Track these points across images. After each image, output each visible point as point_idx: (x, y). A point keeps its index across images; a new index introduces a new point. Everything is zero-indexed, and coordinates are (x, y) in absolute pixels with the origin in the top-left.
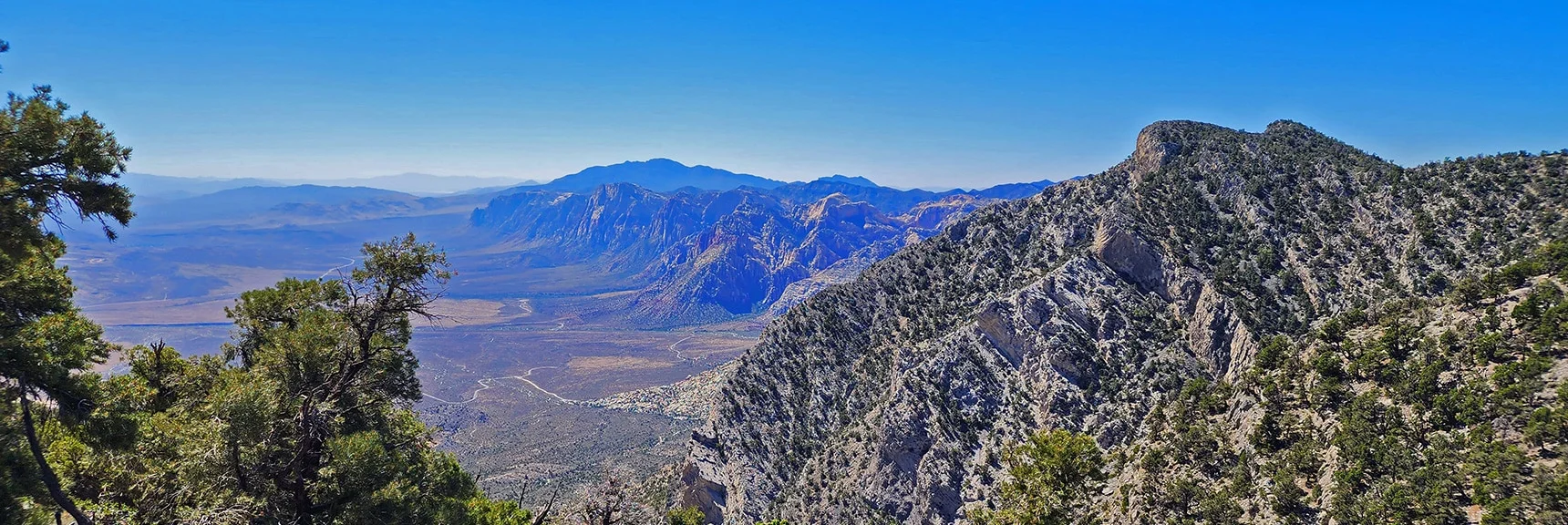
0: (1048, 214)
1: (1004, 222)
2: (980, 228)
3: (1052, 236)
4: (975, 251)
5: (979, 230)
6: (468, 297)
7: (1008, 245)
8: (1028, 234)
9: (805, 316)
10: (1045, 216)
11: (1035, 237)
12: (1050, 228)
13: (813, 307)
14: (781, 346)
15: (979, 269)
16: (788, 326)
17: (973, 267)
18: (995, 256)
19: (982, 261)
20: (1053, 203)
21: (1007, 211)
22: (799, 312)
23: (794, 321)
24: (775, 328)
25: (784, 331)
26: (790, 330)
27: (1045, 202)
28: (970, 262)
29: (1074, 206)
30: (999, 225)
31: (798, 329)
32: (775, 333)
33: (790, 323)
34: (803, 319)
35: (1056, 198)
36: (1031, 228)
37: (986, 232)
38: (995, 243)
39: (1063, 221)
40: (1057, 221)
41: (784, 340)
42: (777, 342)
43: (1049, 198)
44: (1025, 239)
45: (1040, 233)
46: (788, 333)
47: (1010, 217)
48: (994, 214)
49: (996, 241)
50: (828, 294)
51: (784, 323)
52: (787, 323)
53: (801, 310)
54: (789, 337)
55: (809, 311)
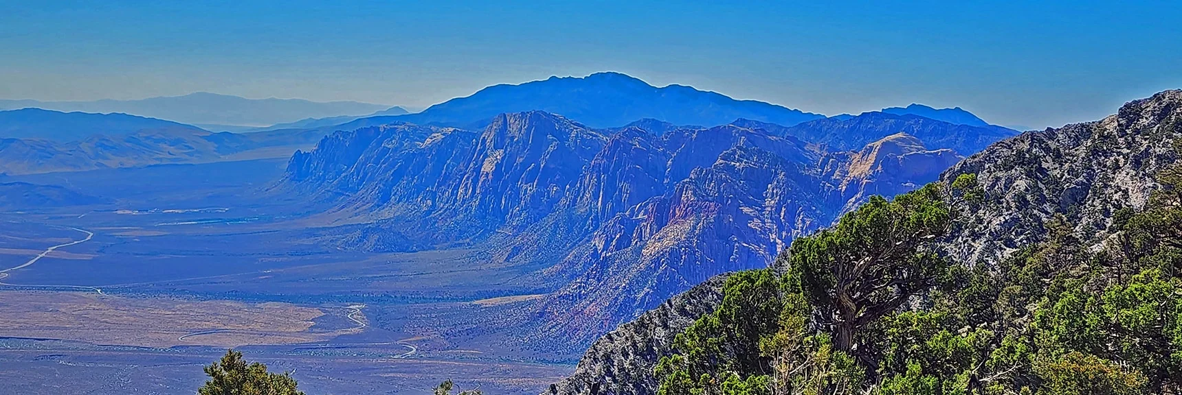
0: (1125, 151)
1: (1044, 165)
2: (1000, 174)
3: (1126, 192)
4: (987, 217)
5: (998, 179)
7: (1047, 206)
8: (1086, 187)
9: (666, 326)
10: (1119, 154)
11: (1095, 193)
12: (1123, 178)
13: (683, 311)
14: (615, 381)
15: (990, 250)
16: (634, 344)
17: (979, 245)
18: (1021, 226)
19: (995, 235)
20: (1137, 132)
21: (1053, 145)
22: (656, 321)
23: (646, 335)
24: (610, 346)
25: (626, 355)
26: (635, 353)
27: (1122, 131)
28: (975, 236)
29: (1169, 137)
30: (1035, 171)
31: (651, 351)
32: (608, 358)
33: (638, 338)
34: (661, 333)
35: (1144, 122)
36: (1090, 177)
37: (1010, 181)
38: (1022, 202)
39: (1148, 164)
40: (1137, 164)
41: (622, 369)
42: (609, 373)
43: (1130, 122)
44: (1079, 196)
45: (1106, 186)
46: (631, 357)
47: (1058, 156)
48: (1029, 151)
49: (1025, 199)
50: (713, 289)
51: (627, 339)
52: (632, 337)
53: (659, 317)
54: (631, 364)
55: (674, 318)
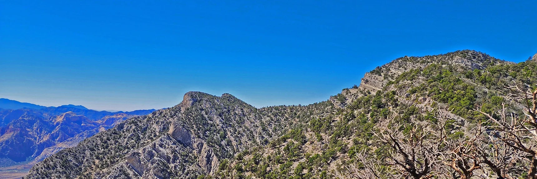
0: (154, 121)
1: (138, 123)
2: (129, 125)
3: (155, 128)
4: (127, 134)
5: (128, 126)
7: (139, 132)
8: (147, 128)
9: (52, 161)
10: (153, 121)
11: (149, 129)
12: (155, 126)
13: (56, 157)
14: (40, 174)
15: (128, 140)
16: (44, 166)
17: (126, 140)
18: (134, 135)
19: (129, 138)
20: (156, 117)
21: (139, 119)
22: (50, 160)
23: (47, 164)
24: (37, 167)
25: (42, 168)
26: (45, 168)
27: (153, 117)
28: (125, 138)
29: (163, 118)
30: (136, 124)
31: (49, 167)
32: (37, 170)
33: (45, 164)
34: (51, 163)
35: (157, 115)
36: (148, 126)
37: (131, 127)
38: (134, 131)
39: (159, 123)
40: (157, 123)
41: (41, 172)
42: (38, 173)
43: (154, 115)
44: (145, 129)
45: (151, 127)
46: (44, 169)
47: (140, 122)
48: (134, 121)
49: (135, 130)
50: (64, 152)
51: (42, 165)
52: (44, 164)
53: (50, 159)
54: (44, 170)
55: (54, 159)
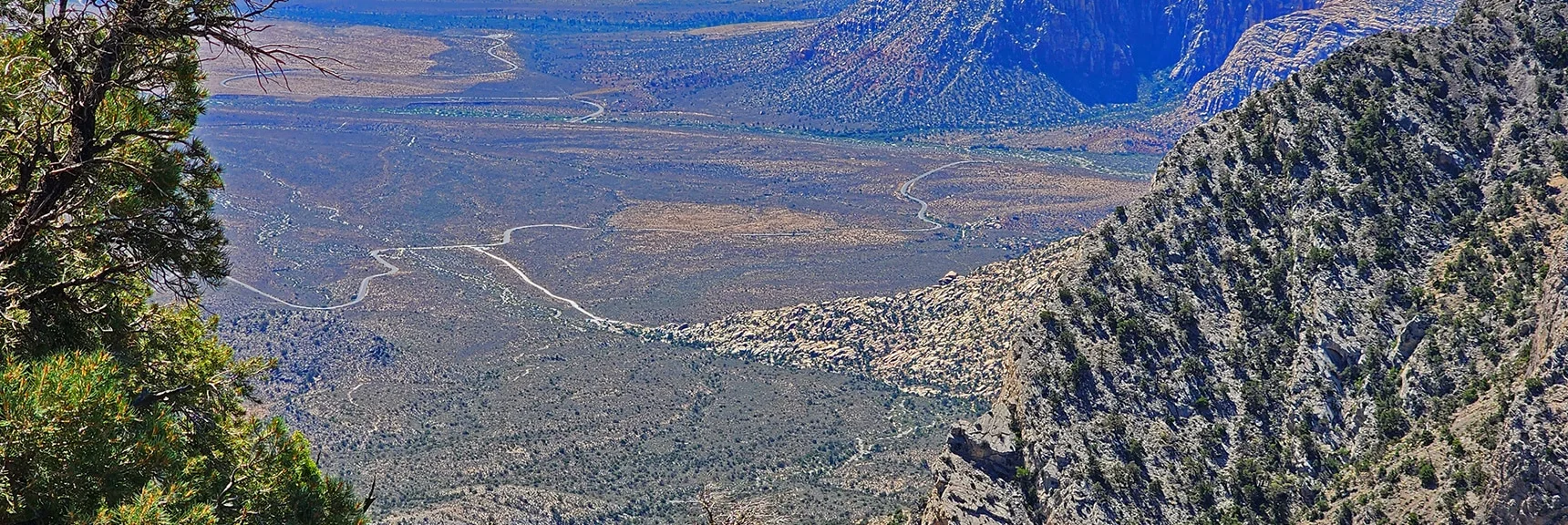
6: (353, 20)
9: (1294, 118)
13: (1319, 94)
14: (1218, 204)
16: (1243, 147)
22: (1278, 108)
23: (1261, 132)
24: (1204, 148)
25: (1230, 161)
26: (1247, 159)
31: (1270, 157)
32: (1202, 167)
33: (1248, 136)
34: (1286, 128)
41: (1226, 186)
42: (1206, 190)
46: (1240, 165)
50: (1367, 57)
51: (1230, 137)
52: (1240, 136)
53: (1282, 101)
54: (1241, 177)
55: (1305, 104)
